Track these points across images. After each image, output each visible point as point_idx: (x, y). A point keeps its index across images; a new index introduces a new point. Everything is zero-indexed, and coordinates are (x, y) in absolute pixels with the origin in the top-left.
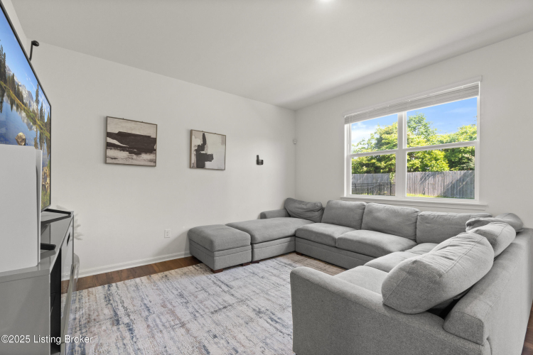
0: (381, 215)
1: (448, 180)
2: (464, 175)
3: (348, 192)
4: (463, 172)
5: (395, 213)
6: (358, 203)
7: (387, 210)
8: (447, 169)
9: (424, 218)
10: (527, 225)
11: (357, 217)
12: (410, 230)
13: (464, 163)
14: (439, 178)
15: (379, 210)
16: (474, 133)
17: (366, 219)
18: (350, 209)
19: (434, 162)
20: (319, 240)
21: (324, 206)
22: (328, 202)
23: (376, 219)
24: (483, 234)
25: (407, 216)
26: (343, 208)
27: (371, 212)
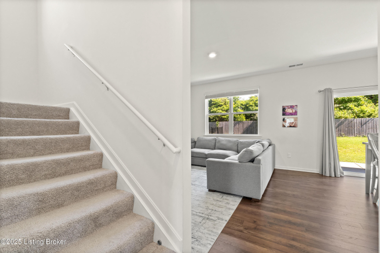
0: (224, 143)
1: (245, 126)
2: (253, 123)
3: (207, 132)
4: (252, 121)
5: (229, 141)
6: (213, 138)
7: (226, 140)
8: (245, 120)
9: (241, 142)
10: (273, 143)
11: (213, 144)
12: (235, 148)
13: (252, 117)
14: (241, 125)
15: (223, 140)
16: (256, 101)
17: (217, 145)
18: (210, 141)
19: (238, 116)
20: (198, 156)
21: (196, 140)
22: (198, 138)
23: (222, 144)
24: (261, 143)
25: (234, 142)
26: (206, 140)
27: (219, 141)
